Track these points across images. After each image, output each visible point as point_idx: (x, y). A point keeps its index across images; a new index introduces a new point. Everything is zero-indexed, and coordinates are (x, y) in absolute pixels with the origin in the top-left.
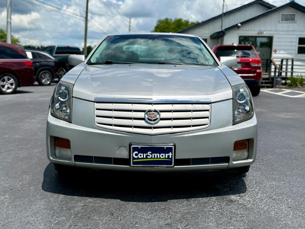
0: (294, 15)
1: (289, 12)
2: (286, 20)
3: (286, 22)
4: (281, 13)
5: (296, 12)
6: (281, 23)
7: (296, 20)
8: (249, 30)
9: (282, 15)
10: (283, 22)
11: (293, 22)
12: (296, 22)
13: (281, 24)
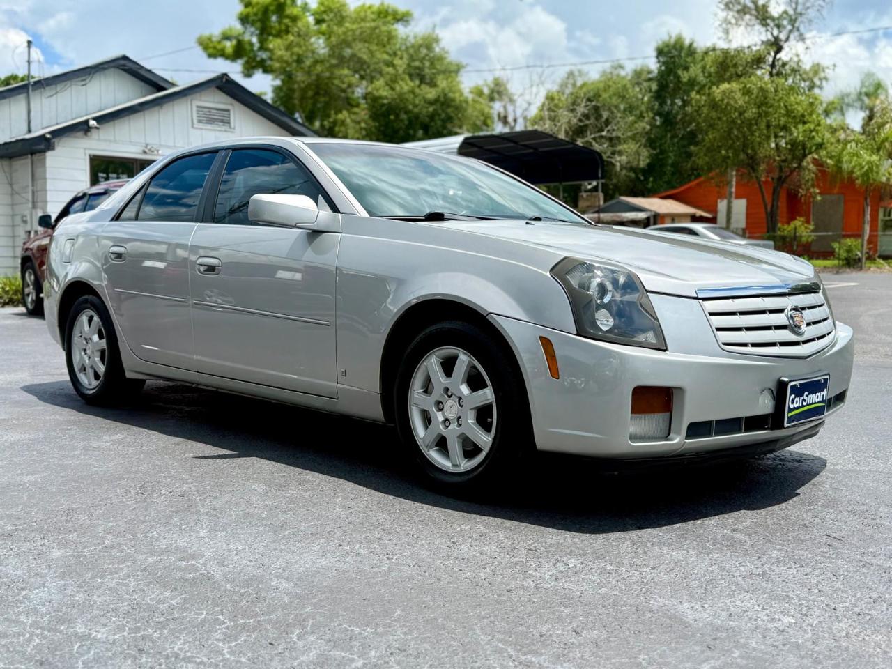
0: (228, 111)
1: (214, 102)
2: (211, 121)
3: (209, 127)
4: (196, 103)
5: (232, 104)
6: (197, 128)
7: (232, 125)
8: (115, 141)
9: (198, 107)
10: (201, 126)
11: (226, 127)
12: (234, 128)
13: (199, 132)
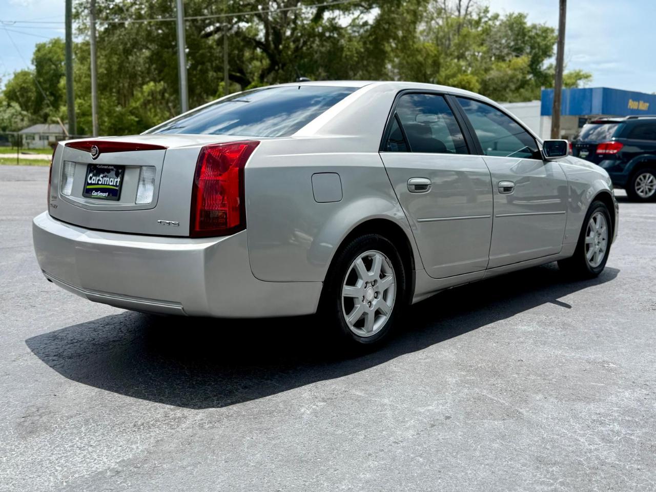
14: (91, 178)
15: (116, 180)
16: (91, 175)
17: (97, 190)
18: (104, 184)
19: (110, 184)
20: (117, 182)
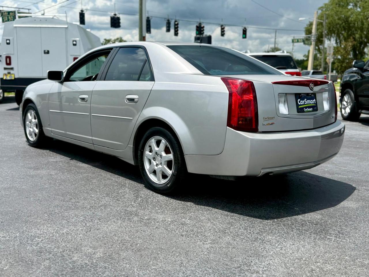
14: (300, 102)
15: (313, 101)
16: (299, 100)
17: (306, 108)
18: (308, 104)
19: (311, 103)
20: (314, 101)
